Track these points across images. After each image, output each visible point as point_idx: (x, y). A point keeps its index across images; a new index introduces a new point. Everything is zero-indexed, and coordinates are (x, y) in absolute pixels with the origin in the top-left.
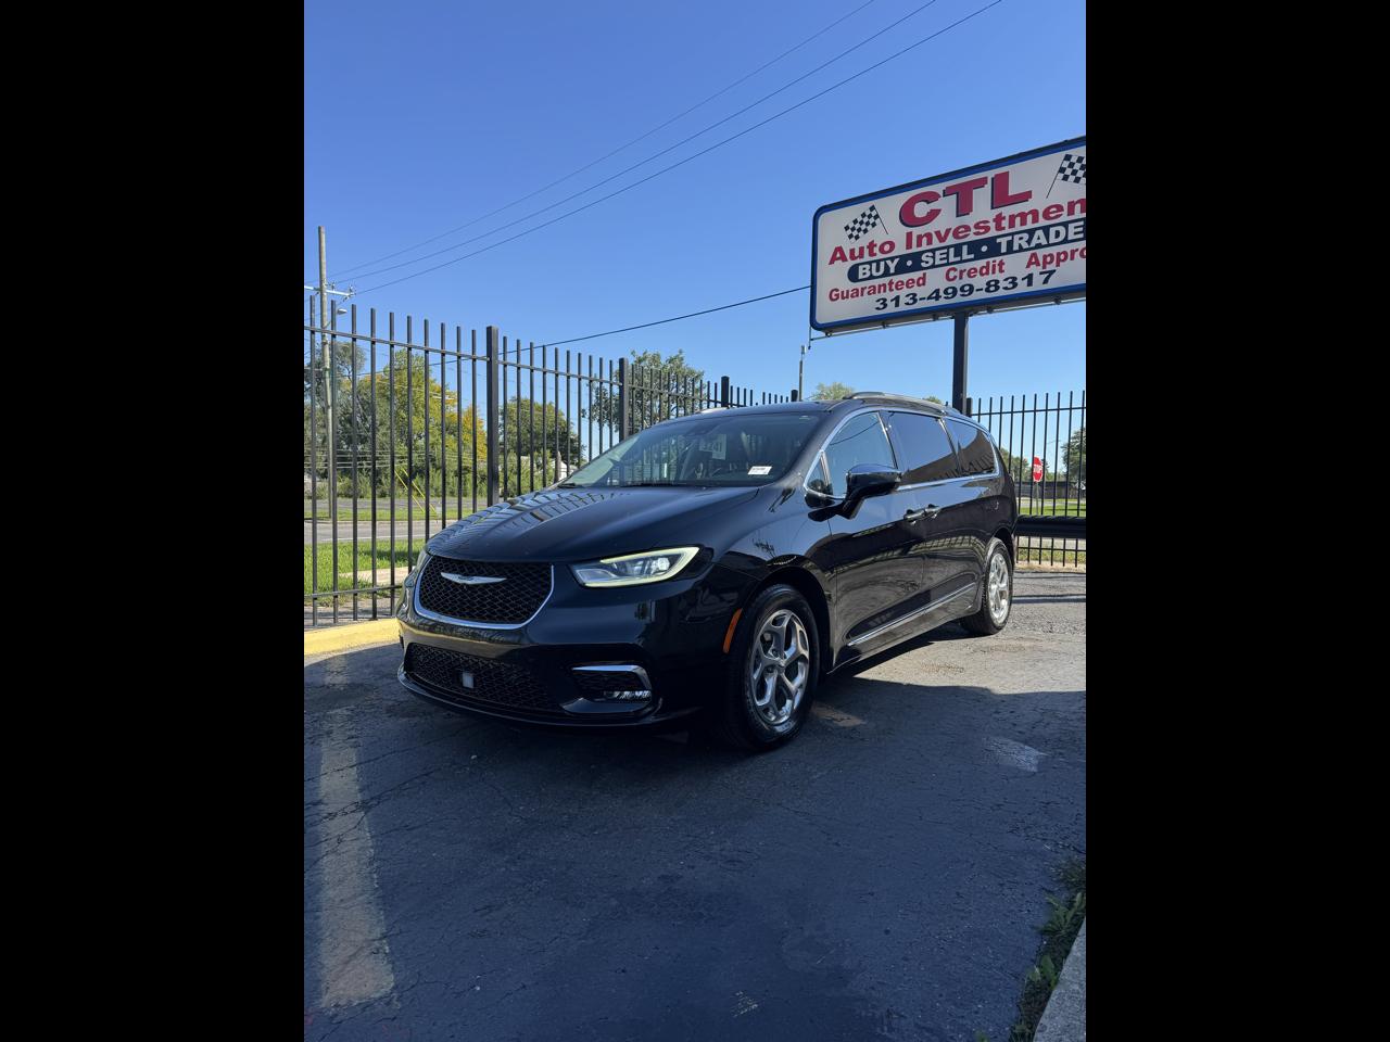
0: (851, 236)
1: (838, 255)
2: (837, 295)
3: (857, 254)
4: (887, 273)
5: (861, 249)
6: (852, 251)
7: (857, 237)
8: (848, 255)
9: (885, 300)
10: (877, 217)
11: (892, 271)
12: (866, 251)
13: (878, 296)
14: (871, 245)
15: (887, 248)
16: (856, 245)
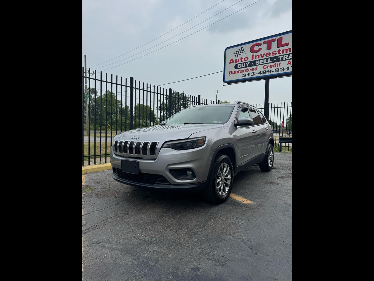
0: (235, 56)
1: (232, 61)
2: (231, 73)
3: (237, 61)
4: (246, 67)
5: (239, 60)
6: (236, 60)
7: (237, 56)
8: (234, 61)
9: (245, 74)
10: (243, 50)
11: (247, 66)
12: (240, 60)
13: (243, 73)
14: (242, 59)
15: (246, 59)
16: (237, 58)
